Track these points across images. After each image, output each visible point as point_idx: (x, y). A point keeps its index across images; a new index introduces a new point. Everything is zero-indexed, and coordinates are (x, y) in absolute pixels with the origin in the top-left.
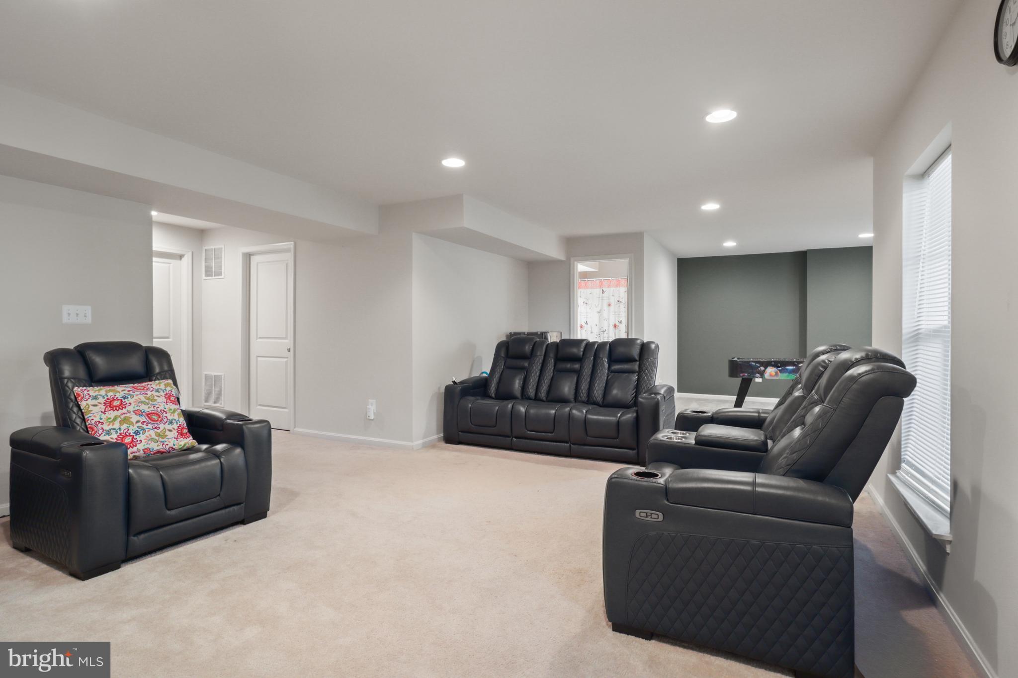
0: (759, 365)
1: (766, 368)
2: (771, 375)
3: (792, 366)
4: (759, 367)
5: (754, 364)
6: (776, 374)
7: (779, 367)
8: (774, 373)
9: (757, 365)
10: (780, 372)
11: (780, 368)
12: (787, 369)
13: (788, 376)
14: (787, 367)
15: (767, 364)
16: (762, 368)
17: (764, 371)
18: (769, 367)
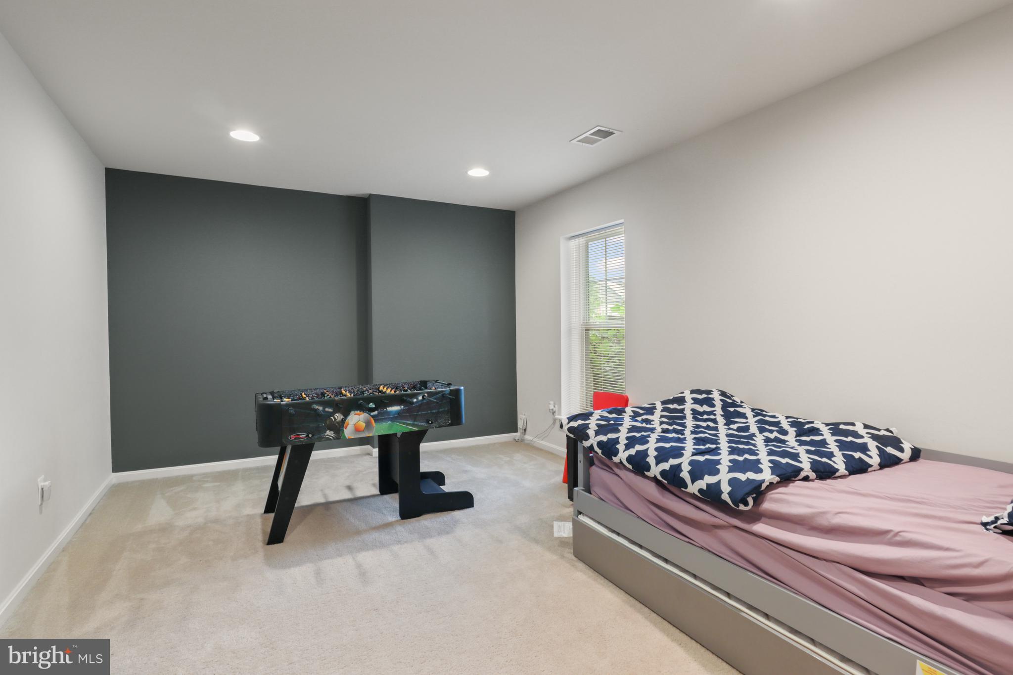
0: (331, 410)
1: (346, 414)
2: (357, 430)
3: (397, 405)
4: (333, 414)
5: (321, 408)
6: (368, 424)
7: (372, 410)
8: (364, 425)
9: (327, 409)
10: (375, 421)
11: (376, 413)
12: (389, 413)
13: (390, 427)
14: (390, 409)
15: (347, 407)
16: (339, 417)
17: (343, 421)
18: (352, 412)
